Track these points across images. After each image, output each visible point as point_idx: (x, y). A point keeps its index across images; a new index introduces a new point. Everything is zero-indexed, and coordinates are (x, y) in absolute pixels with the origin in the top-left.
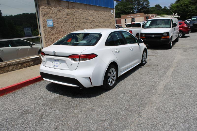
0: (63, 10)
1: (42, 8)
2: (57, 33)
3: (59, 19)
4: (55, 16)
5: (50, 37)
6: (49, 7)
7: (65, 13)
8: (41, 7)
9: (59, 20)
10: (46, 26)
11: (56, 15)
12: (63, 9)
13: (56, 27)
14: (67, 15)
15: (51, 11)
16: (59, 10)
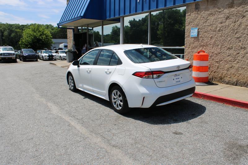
0: (220, 12)
1: (188, 14)
2: (203, 46)
3: (209, 26)
4: (204, 23)
5: (191, 50)
6: (196, 12)
7: (222, 16)
8: (186, 14)
9: (210, 28)
10: (188, 36)
11: (206, 22)
12: (220, 10)
13: (203, 38)
14: (227, 19)
15: (199, 16)
16: (211, 14)
